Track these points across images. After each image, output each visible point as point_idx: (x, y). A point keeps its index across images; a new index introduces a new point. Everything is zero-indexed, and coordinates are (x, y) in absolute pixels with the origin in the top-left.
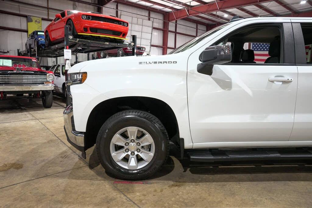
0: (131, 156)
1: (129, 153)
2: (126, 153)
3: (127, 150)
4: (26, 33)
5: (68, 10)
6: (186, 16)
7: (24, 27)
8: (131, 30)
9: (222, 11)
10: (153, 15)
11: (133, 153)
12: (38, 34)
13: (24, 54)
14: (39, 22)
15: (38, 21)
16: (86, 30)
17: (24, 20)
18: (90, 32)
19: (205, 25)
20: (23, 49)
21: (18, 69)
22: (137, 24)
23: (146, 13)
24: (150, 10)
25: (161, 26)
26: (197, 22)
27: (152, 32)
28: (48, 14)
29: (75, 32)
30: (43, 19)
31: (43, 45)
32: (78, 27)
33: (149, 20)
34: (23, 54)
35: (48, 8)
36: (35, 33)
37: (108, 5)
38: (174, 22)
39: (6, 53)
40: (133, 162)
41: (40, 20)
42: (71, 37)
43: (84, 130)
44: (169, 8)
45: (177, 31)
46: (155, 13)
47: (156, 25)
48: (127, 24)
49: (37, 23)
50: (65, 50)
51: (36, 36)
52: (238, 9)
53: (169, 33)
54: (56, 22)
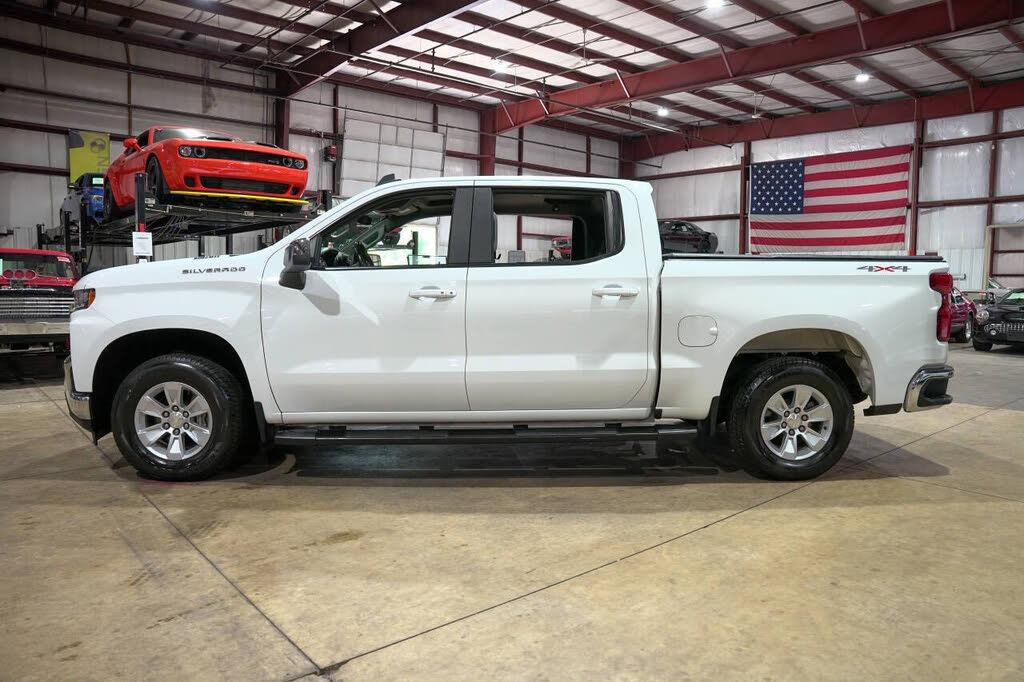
0: (173, 436)
1: (171, 430)
2: (165, 431)
3: (167, 425)
4: (63, 179)
5: (156, 127)
6: (543, 118)
7: (58, 162)
8: (378, 163)
9: (649, 101)
10: (446, 116)
11: (177, 431)
12: (94, 182)
13: (56, 237)
14: (102, 147)
15: (99, 143)
16: (190, 181)
17: (60, 141)
18: (202, 187)
19: (614, 139)
20: (54, 224)
21: (15, 282)
22: (396, 143)
23: (424, 112)
24: (436, 101)
25: (472, 147)
26: (588, 133)
27: (443, 165)
28: (130, 122)
29: (164, 187)
30: (114, 138)
31: (99, 214)
32: (171, 174)
33: (435, 130)
34: (53, 239)
35: (129, 107)
36: (85, 181)
37: (306, 93)
38: (514, 133)
39: (6, 235)
40: (176, 448)
41: (106, 139)
42: (151, 202)
43: (90, 389)
44: (492, 95)
45: (525, 160)
46: (453, 110)
47: (457, 144)
48: (306, 162)
49: (95, 149)
50: (135, 234)
51: (87, 190)
52: (692, 93)
53: (496, 165)
54: (130, 157)
